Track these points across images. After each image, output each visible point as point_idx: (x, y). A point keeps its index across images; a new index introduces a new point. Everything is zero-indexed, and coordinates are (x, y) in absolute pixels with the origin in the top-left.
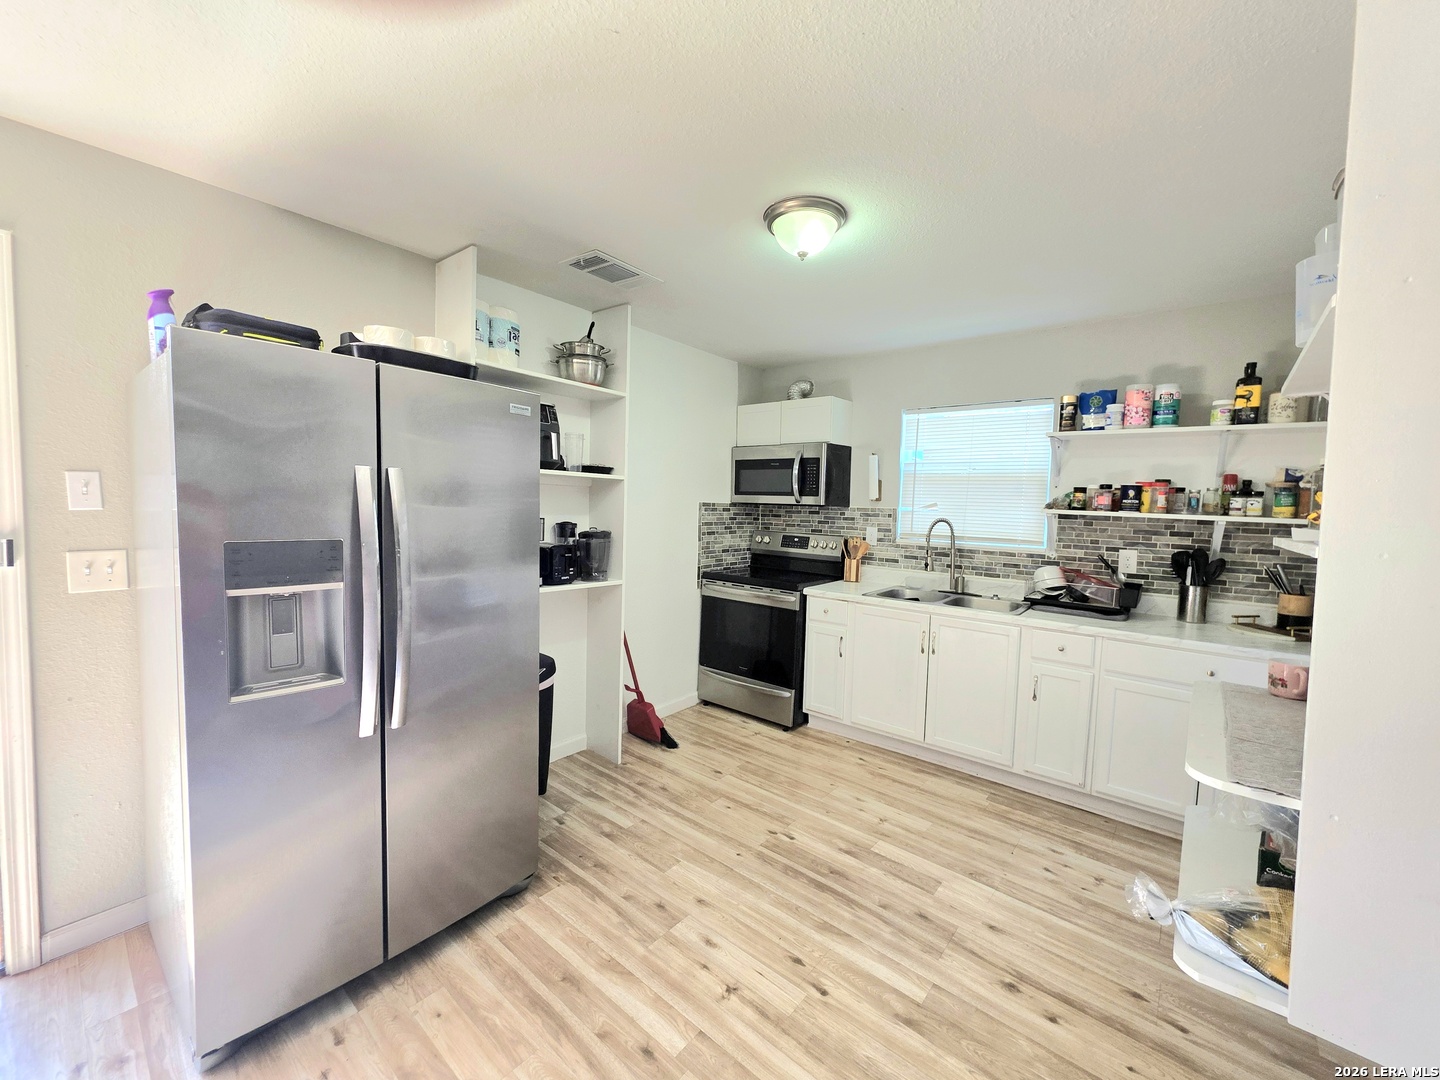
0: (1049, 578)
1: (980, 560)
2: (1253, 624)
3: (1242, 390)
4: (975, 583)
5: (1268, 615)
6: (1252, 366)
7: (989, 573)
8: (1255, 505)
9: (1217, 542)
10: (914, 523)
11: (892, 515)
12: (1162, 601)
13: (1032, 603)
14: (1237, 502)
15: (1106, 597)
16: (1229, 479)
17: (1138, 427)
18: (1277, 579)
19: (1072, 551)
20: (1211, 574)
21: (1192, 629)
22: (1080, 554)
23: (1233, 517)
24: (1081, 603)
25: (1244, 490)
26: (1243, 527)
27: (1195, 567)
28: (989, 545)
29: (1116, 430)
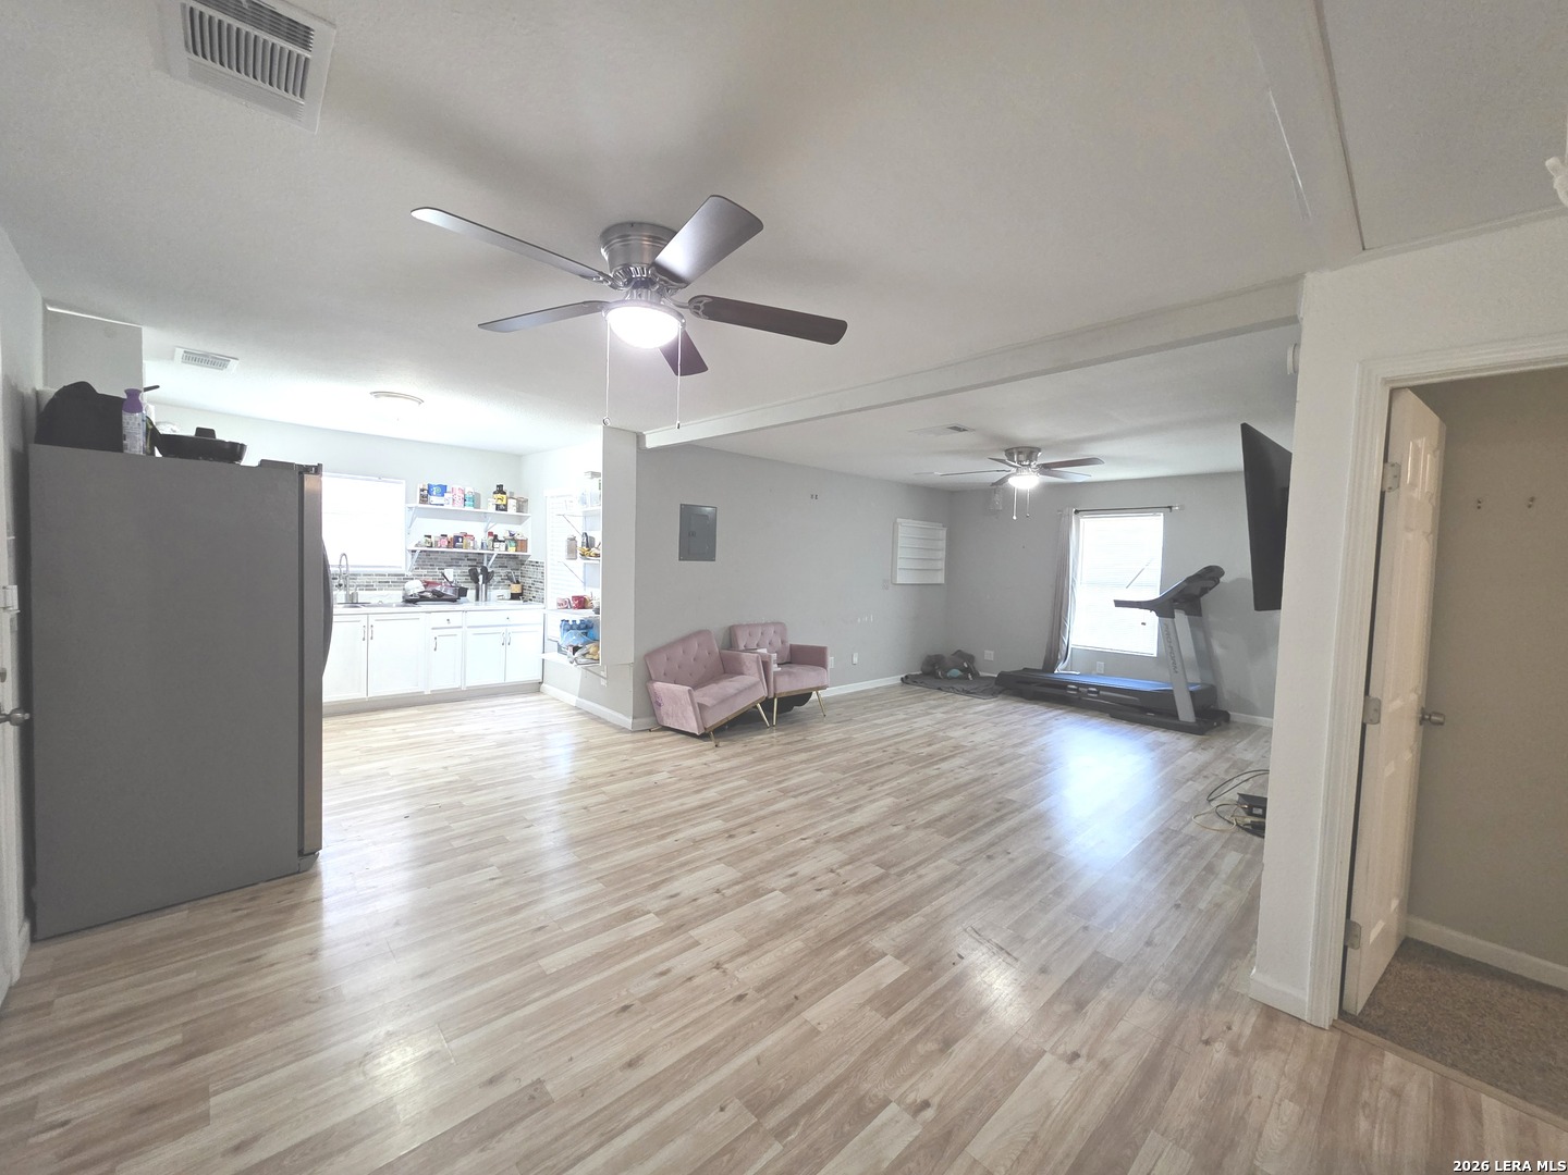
0: (415, 587)
1: (362, 580)
2: (501, 598)
3: (499, 496)
4: (363, 596)
5: (507, 593)
6: (501, 486)
7: (369, 587)
8: (502, 546)
9: (489, 563)
12: (471, 593)
13: (411, 601)
14: (496, 545)
15: (451, 594)
16: (490, 534)
17: (459, 506)
18: (510, 579)
19: (420, 571)
20: (488, 577)
21: (482, 605)
22: (425, 572)
23: (496, 552)
24: (439, 597)
25: (495, 539)
26: (499, 556)
27: (480, 574)
28: (368, 570)
29: (449, 507)
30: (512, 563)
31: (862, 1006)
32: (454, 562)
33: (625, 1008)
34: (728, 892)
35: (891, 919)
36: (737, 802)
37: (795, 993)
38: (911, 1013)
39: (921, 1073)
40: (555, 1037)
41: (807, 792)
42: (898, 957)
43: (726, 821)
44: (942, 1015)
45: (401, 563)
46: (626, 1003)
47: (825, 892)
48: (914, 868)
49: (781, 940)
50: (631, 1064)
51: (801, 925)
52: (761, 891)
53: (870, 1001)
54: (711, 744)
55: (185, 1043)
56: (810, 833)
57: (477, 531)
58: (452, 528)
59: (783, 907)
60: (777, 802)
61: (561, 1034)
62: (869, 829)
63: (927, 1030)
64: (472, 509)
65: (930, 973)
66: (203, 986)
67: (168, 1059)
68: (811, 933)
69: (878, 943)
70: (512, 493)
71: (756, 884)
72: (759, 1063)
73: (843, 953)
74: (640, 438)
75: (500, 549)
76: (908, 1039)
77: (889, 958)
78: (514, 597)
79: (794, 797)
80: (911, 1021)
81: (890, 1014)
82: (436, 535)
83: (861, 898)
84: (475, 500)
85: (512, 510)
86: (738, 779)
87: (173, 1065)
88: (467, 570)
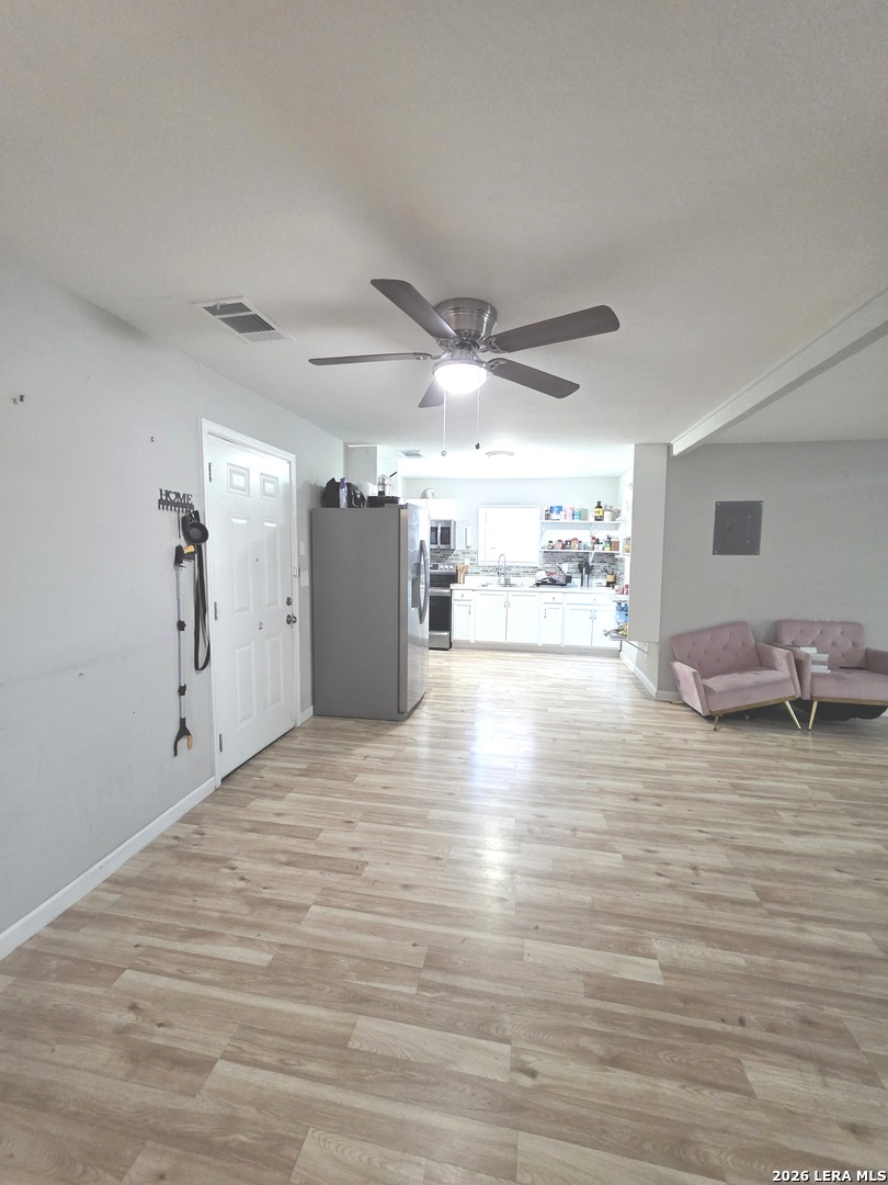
0: (542, 575)
1: (514, 570)
2: (600, 585)
3: (598, 510)
4: (513, 580)
5: (604, 582)
6: (599, 503)
7: (518, 575)
8: (601, 547)
9: (591, 559)
10: (487, 557)
11: (476, 553)
12: (576, 580)
13: (538, 585)
14: (596, 546)
15: (562, 580)
16: (594, 538)
17: (569, 520)
18: (606, 571)
19: (547, 565)
20: (589, 570)
21: (585, 589)
22: (550, 565)
23: (596, 551)
24: (554, 583)
25: (597, 542)
26: (598, 554)
27: (585, 568)
28: (517, 564)
29: (562, 521)
30: (609, 560)
31: (579, 973)
32: (568, 559)
33: (438, 858)
34: (580, 834)
35: (702, 938)
36: (675, 778)
37: (540, 925)
38: (614, 1013)
39: (558, 1054)
40: (394, 849)
41: (763, 797)
42: (663, 968)
43: (646, 787)
44: (641, 1040)
45: (535, 559)
46: (440, 856)
47: (662, 879)
48: (803, 918)
49: (577, 887)
50: (406, 887)
51: (606, 888)
52: (607, 848)
53: (588, 975)
54: (712, 726)
55: (306, 770)
56: (713, 830)
57: (585, 537)
58: (566, 535)
59: (610, 867)
60: (717, 793)
61: (399, 850)
62: (797, 858)
63: (611, 1036)
64: (579, 521)
65: (682, 1005)
66: (330, 752)
67: (297, 773)
68: (608, 898)
69: (657, 945)
70: (606, 506)
71: (609, 841)
72: (462, 942)
73: (615, 929)
74: (669, 447)
75: (599, 549)
76: (583, 1024)
77: (655, 963)
78: (608, 584)
79: (741, 795)
80: (602, 1016)
81: (592, 996)
82: (555, 541)
83: (692, 903)
84: (582, 515)
85: (607, 519)
86: (703, 762)
87: (296, 775)
88: (577, 564)
